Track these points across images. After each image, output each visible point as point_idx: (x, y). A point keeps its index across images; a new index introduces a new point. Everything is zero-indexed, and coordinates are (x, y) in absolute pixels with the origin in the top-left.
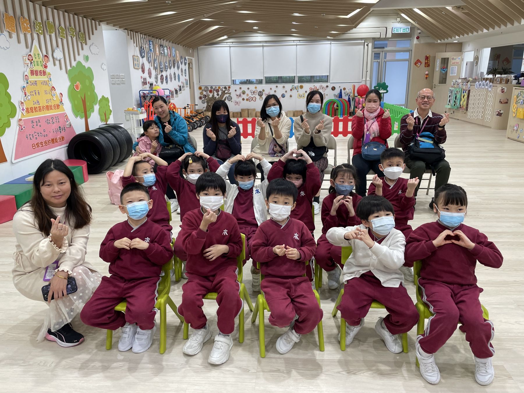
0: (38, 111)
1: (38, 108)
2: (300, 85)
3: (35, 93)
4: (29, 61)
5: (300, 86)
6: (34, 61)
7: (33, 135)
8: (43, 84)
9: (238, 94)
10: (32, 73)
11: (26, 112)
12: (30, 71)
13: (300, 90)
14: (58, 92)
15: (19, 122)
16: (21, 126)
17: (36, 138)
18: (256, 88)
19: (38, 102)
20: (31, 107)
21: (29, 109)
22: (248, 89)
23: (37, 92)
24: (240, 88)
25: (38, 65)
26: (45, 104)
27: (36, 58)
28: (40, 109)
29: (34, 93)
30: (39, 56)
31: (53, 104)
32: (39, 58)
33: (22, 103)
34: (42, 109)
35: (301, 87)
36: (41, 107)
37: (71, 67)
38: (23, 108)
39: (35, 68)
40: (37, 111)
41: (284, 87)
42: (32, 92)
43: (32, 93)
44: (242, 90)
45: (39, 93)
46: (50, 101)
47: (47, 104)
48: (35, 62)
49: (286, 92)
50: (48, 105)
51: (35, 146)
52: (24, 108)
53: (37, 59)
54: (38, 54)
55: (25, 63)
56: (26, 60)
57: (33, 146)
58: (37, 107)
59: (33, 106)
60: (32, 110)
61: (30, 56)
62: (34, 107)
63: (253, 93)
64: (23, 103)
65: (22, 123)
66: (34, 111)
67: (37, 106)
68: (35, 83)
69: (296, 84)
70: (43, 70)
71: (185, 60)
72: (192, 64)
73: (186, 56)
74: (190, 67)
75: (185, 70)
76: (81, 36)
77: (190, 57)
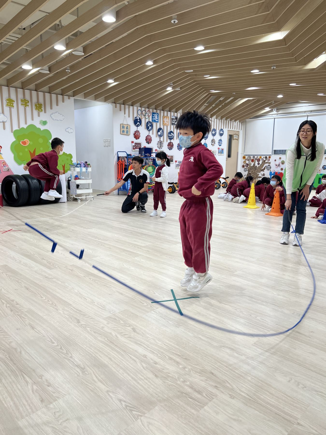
9: (277, 164)
24: (280, 158)
37: (19, 128)
71: (221, 131)
72: (238, 136)
73: (223, 128)
74: (234, 138)
75: (220, 140)
76: (38, 106)
77: (234, 130)
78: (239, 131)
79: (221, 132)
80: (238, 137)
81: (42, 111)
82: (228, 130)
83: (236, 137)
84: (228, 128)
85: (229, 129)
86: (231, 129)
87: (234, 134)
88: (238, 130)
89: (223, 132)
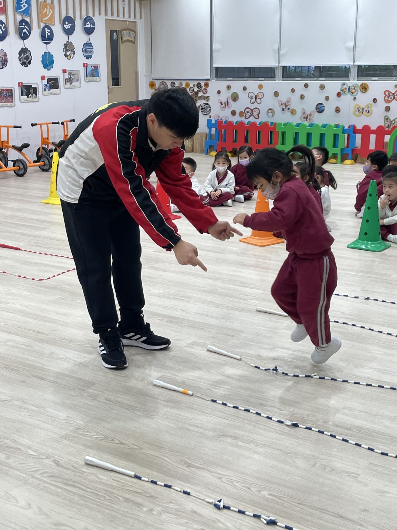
2: (360, 82)
5: (361, 85)
9: (224, 100)
13: (360, 95)
18: (260, 87)
22: (245, 89)
24: (229, 87)
35: (364, 88)
41: (322, 87)
44: (232, 91)
49: (327, 98)
63: (254, 100)
69: (353, 81)
71: (88, 23)
72: (135, 32)
73: (94, 15)
74: (125, 38)
75: (88, 45)
77: (121, 18)
78: (135, 22)
79: (89, 25)
80: (135, 37)
82: (106, 19)
83: (129, 35)
84: (106, 14)
85: (109, 17)
86: (115, 17)
87: (125, 30)
88: (132, 19)
89: (94, 25)
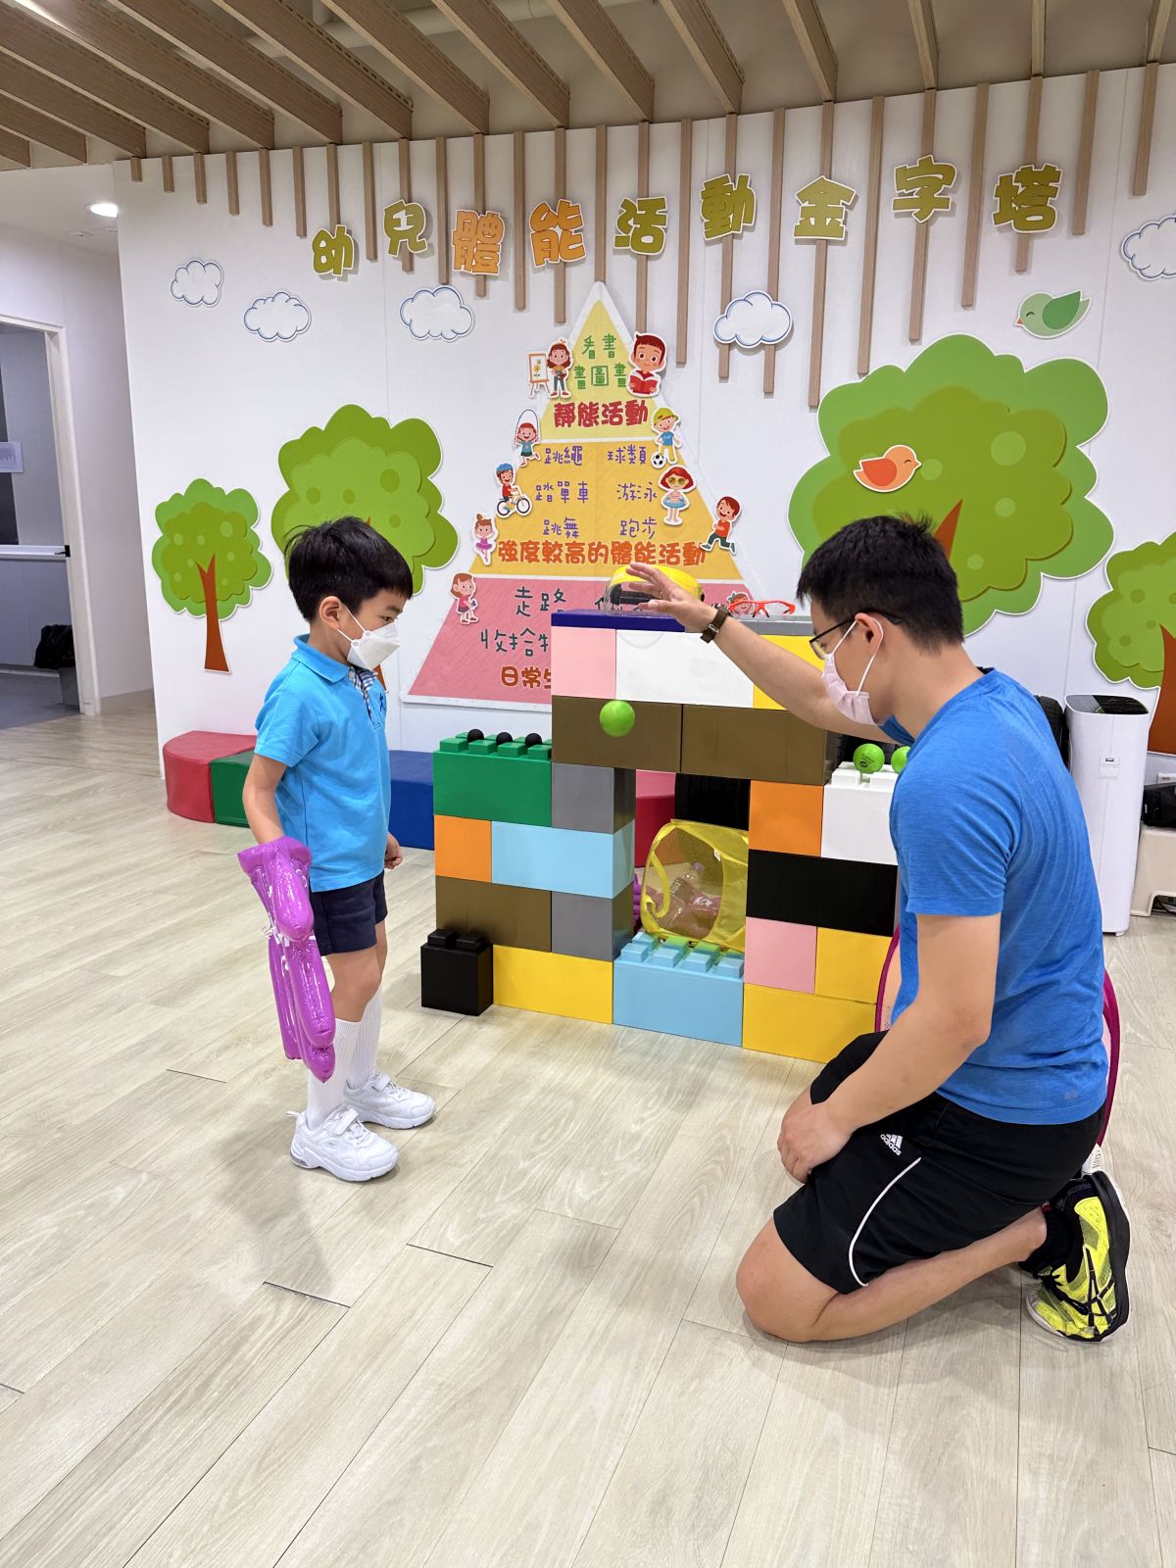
0: (563, 557)
1: (565, 549)
3: (565, 492)
4: (550, 370)
6: (580, 370)
7: (514, 638)
8: (621, 459)
10: (563, 415)
11: (500, 554)
12: (553, 410)
14: (709, 492)
15: (455, 582)
16: (466, 598)
17: (529, 653)
19: (573, 526)
20: (530, 542)
21: (519, 548)
23: (574, 491)
25: (600, 382)
26: (610, 536)
27: (592, 355)
28: (580, 553)
29: (557, 493)
30: (615, 344)
31: (657, 542)
32: (612, 355)
33: (482, 523)
34: (585, 553)
36: (586, 548)
37: (861, 375)
38: (484, 541)
39: (580, 397)
40: (557, 558)
42: (547, 487)
43: (544, 493)
45: (583, 494)
46: (642, 527)
47: (622, 540)
48: (587, 373)
50: (627, 545)
51: (516, 676)
52: (490, 542)
53: (602, 358)
54: (610, 339)
55: (535, 379)
56: (537, 369)
57: (504, 675)
58: (558, 546)
59: (542, 539)
60: (535, 554)
61: (559, 352)
62: (546, 543)
64: (488, 522)
65: (467, 588)
66: (540, 556)
67: (563, 539)
68: (576, 454)
70: (631, 405)
76: (1020, 190)
81: (1049, 220)
